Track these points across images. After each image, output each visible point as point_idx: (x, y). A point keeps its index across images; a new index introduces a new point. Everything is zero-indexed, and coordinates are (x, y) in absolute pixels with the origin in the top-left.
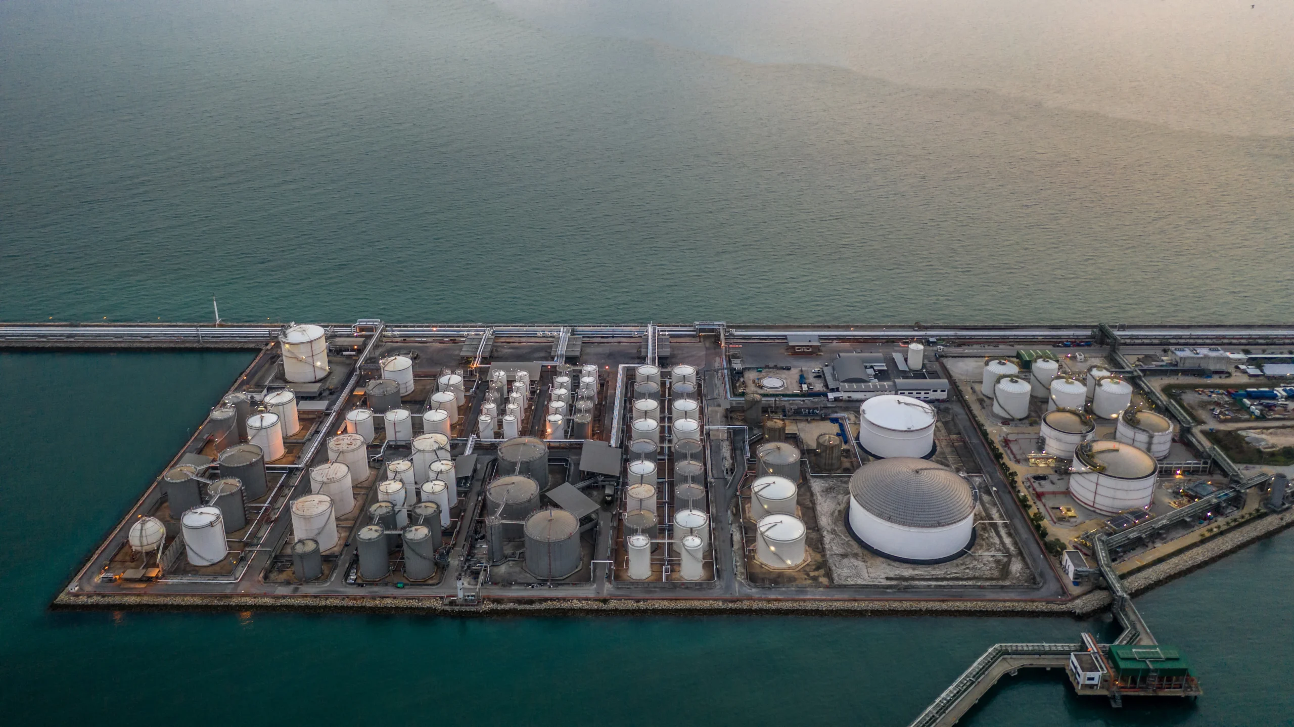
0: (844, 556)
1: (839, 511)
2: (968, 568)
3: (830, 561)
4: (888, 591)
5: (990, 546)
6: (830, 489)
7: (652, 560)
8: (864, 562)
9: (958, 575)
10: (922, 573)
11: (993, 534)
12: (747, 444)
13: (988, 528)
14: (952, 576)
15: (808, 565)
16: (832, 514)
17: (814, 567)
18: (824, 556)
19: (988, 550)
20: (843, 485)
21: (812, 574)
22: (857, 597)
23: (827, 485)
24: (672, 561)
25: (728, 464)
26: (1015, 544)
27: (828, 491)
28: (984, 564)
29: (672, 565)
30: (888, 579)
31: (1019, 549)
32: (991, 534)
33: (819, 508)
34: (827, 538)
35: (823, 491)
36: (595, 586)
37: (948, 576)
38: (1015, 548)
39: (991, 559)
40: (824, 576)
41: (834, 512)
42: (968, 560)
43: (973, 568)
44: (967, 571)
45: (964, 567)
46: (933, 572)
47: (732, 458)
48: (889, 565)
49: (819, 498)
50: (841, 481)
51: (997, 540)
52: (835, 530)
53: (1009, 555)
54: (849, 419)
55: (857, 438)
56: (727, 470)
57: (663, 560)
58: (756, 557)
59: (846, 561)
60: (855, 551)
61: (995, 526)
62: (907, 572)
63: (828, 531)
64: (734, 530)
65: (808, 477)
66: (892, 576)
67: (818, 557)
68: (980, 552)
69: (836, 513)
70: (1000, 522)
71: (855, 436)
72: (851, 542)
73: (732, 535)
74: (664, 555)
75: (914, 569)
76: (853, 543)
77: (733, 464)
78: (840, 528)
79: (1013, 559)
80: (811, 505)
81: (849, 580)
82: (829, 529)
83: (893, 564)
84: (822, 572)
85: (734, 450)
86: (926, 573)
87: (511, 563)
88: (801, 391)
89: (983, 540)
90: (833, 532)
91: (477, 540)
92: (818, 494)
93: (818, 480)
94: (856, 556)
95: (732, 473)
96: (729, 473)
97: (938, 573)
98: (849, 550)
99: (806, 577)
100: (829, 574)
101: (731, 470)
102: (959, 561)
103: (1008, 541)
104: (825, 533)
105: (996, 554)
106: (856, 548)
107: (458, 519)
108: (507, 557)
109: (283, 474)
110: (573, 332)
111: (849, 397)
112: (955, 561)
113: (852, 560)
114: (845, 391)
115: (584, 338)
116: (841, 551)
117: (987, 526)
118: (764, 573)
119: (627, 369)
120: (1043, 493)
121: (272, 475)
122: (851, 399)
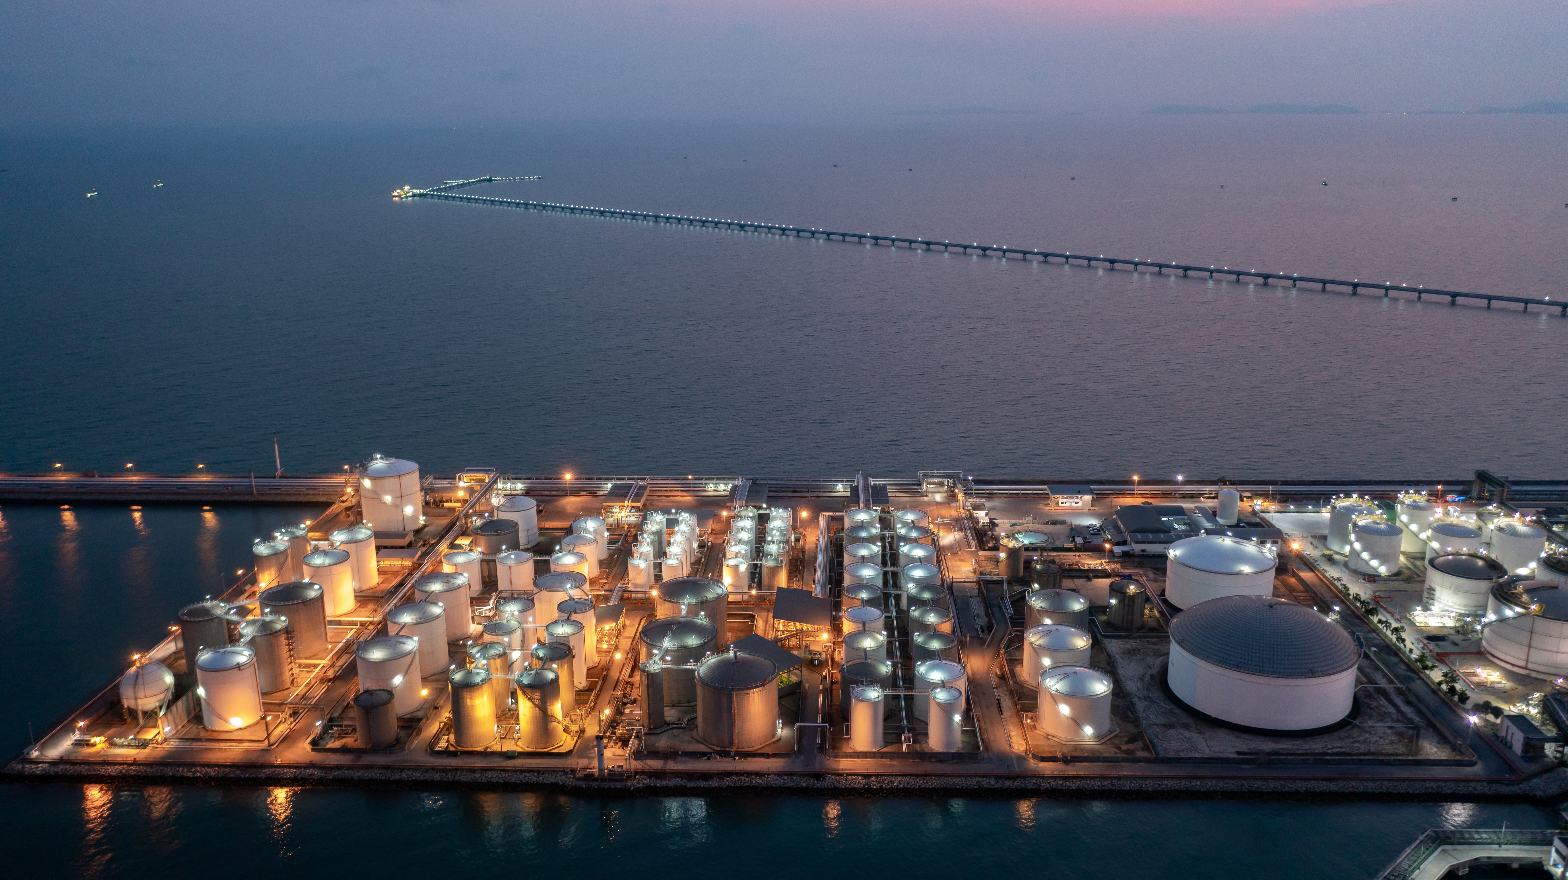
0: (1170, 726)
1: (1152, 675)
2: (1357, 742)
3: (1149, 732)
4: (1244, 766)
5: (1383, 717)
6: (1134, 650)
7: (885, 728)
8: (1199, 733)
9: (1344, 750)
10: (1290, 747)
11: (1383, 701)
12: (1008, 602)
13: (1375, 695)
14: (1335, 750)
15: (1116, 736)
16: (1141, 679)
17: (1126, 739)
18: (1138, 726)
19: (1381, 720)
20: (1152, 646)
21: (1124, 747)
22: (1199, 774)
23: (1128, 646)
24: (914, 729)
25: (982, 621)
26: (1420, 713)
27: (1131, 652)
28: (1380, 737)
29: (915, 734)
30: (1239, 753)
31: (1428, 720)
32: (1381, 702)
34: (1140, 706)
35: (1123, 653)
36: (802, 758)
37: (1329, 751)
38: (1422, 718)
39: (1389, 731)
40: (1143, 750)
41: (1144, 676)
42: (1355, 732)
43: (1365, 742)
44: (1357, 745)
45: (1351, 740)
46: (1307, 746)
47: (987, 614)
48: (1237, 737)
49: (1119, 660)
51: (1391, 709)
52: (1148, 697)
53: (1417, 728)
54: (1147, 576)
55: (1163, 593)
56: (982, 627)
57: (901, 728)
58: (1037, 726)
59: (1172, 732)
60: (1185, 721)
61: (1383, 692)
62: (1268, 746)
63: (1139, 698)
64: (1001, 695)
65: (1099, 637)
66: (1246, 750)
67: (1132, 730)
68: (1370, 723)
69: (1148, 677)
70: (1389, 687)
71: (1159, 593)
72: (1174, 711)
73: (999, 700)
74: (900, 721)
75: (1276, 742)
76: (1177, 711)
77: (990, 622)
78: (1156, 694)
79: (1422, 731)
81: (1181, 754)
82: (1141, 696)
83: (1244, 736)
84: (1139, 745)
85: (988, 606)
86: (1295, 747)
87: (675, 731)
88: (1075, 545)
89: (1371, 709)
90: (1147, 698)
91: (625, 704)
92: (1117, 656)
93: (1114, 641)
94: (1186, 726)
95: (990, 631)
96: (986, 631)
97: (1314, 746)
98: (1174, 719)
99: (1116, 750)
100: (1150, 747)
101: (988, 628)
102: (1343, 733)
103: (1408, 710)
104: (1135, 700)
105: (1394, 725)
106: (1184, 718)
107: (598, 678)
108: (669, 724)
109: (352, 629)
110: (754, 482)
111: (1143, 551)
112: (1335, 734)
113: (1182, 731)
114: (1137, 542)
115: (769, 491)
116: (1162, 720)
117: (1373, 692)
118: (1053, 746)
119: (831, 519)
120: (1446, 655)
121: (336, 630)
122: (1145, 553)
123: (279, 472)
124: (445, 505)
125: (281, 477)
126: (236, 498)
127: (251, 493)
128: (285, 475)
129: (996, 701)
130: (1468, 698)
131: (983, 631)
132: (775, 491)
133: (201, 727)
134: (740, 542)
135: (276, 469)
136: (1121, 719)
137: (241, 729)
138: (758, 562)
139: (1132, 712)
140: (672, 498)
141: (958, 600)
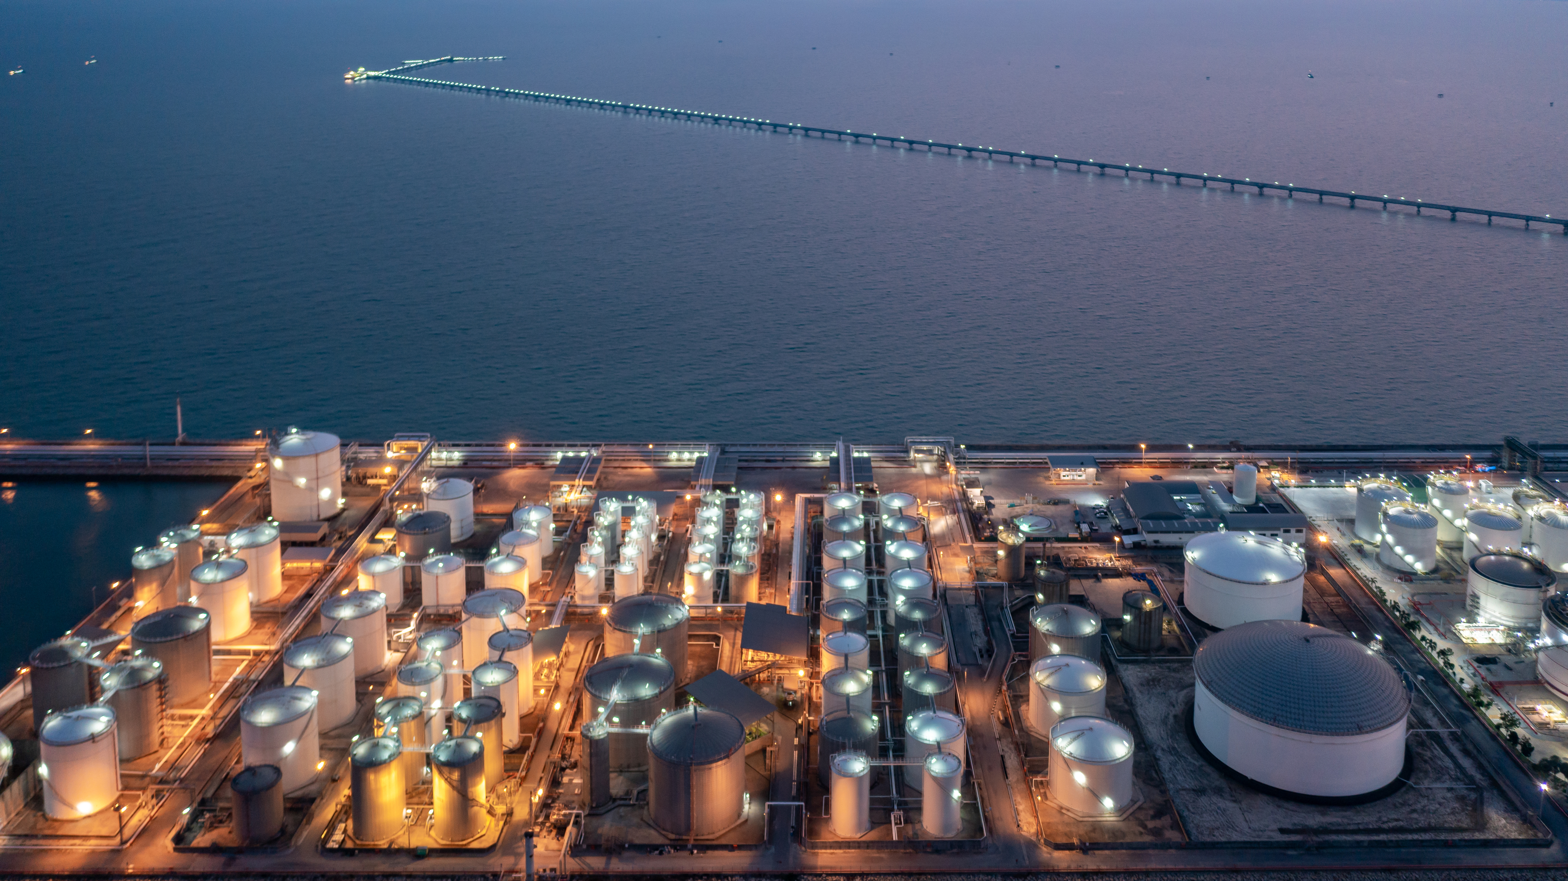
0: (1200, 792)
1: (1175, 716)
2: (1414, 811)
3: (1177, 801)
4: (1290, 852)
5: (1440, 773)
6: (1153, 680)
7: (872, 801)
8: (1235, 801)
9: (1401, 823)
10: (1339, 820)
11: (1438, 752)
12: (1008, 612)
13: (1428, 742)
14: (1391, 825)
15: (1140, 808)
16: (1164, 722)
17: (1151, 812)
18: (1164, 792)
19: (1438, 779)
20: (1173, 674)
21: (1151, 824)
22: (1240, 865)
23: (1146, 675)
24: (906, 803)
25: (980, 642)
26: (1480, 767)
27: (1150, 683)
28: (1440, 804)
29: (906, 811)
30: (1282, 831)
31: (1491, 778)
32: (1435, 752)
33: (1140, 712)
34: (1165, 762)
35: (1142, 685)
36: (773, 850)
37: (1385, 826)
38: (1483, 775)
39: (1449, 795)
40: (1172, 828)
41: (1166, 717)
42: (1411, 797)
43: (1423, 811)
44: (1415, 815)
45: (1408, 809)
46: (1358, 819)
47: (986, 632)
48: (1279, 806)
49: (1138, 695)
50: (1169, 668)
51: (1448, 762)
52: (1174, 748)
53: (1478, 789)
54: (1162, 576)
55: (1180, 601)
56: (980, 651)
57: (890, 802)
58: (1048, 794)
59: (1203, 801)
60: (1217, 783)
61: (1436, 737)
62: (1314, 819)
63: (1163, 750)
64: (1006, 749)
65: (1113, 662)
66: (1290, 827)
67: (1158, 798)
68: (1426, 784)
69: (1171, 720)
70: (1443, 731)
71: (1176, 598)
72: (1204, 768)
73: (1003, 757)
74: (889, 792)
75: (1323, 814)
76: (1208, 769)
77: (989, 642)
78: (1183, 745)
79: (1486, 794)
80: (1126, 707)
81: (1216, 833)
82: (1165, 747)
83: (1286, 805)
84: (1166, 820)
85: (987, 620)
86: (1346, 821)
87: (622, 809)
88: (1081, 533)
89: (1426, 762)
90: (1172, 751)
91: (563, 769)
92: (1135, 689)
93: (1130, 667)
94: (1219, 791)
95: (990, 656)
96: (985, 656)
98: (1205, 782)
99: (1141, 829)
100: (1179, 824)
101: (988, 651)
102: (1397, 799)
103: (1466, 763)
104: (1159, 754)
105: (1454, 785)
106: (1217, 780)
107: (533, 731)
108: (614, 800)
109: (243, 660)
110: (723, 452)
111: (1156, 542)
112: (1389, 800)
113: (1215, 799)
114: (1149, 532)
115: (740, 461)
116: (1190, 783)
117: (1425, 738)
118: (1068, 824)
119: (808, 501)
120: (1501, 684)
121: (224, 663)
122: (1158, 545)
123: (180, 438)
124: (370, 481)
125: (183, 444)
126: (126, 471)
127: (144, 466)
128: (188, 441)
129: (1000, 758)
130: (1532, 749)
131: (982, 656)
132: (746, 461)
133: (40, 814)
134: (705, 539)
135: (176, 435)
136: (1144, 782)
137: (89, 817)
138: (725, 568)
139: (1156, 772)
140: (629, 470)
141: (952, 612)
